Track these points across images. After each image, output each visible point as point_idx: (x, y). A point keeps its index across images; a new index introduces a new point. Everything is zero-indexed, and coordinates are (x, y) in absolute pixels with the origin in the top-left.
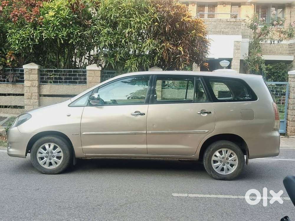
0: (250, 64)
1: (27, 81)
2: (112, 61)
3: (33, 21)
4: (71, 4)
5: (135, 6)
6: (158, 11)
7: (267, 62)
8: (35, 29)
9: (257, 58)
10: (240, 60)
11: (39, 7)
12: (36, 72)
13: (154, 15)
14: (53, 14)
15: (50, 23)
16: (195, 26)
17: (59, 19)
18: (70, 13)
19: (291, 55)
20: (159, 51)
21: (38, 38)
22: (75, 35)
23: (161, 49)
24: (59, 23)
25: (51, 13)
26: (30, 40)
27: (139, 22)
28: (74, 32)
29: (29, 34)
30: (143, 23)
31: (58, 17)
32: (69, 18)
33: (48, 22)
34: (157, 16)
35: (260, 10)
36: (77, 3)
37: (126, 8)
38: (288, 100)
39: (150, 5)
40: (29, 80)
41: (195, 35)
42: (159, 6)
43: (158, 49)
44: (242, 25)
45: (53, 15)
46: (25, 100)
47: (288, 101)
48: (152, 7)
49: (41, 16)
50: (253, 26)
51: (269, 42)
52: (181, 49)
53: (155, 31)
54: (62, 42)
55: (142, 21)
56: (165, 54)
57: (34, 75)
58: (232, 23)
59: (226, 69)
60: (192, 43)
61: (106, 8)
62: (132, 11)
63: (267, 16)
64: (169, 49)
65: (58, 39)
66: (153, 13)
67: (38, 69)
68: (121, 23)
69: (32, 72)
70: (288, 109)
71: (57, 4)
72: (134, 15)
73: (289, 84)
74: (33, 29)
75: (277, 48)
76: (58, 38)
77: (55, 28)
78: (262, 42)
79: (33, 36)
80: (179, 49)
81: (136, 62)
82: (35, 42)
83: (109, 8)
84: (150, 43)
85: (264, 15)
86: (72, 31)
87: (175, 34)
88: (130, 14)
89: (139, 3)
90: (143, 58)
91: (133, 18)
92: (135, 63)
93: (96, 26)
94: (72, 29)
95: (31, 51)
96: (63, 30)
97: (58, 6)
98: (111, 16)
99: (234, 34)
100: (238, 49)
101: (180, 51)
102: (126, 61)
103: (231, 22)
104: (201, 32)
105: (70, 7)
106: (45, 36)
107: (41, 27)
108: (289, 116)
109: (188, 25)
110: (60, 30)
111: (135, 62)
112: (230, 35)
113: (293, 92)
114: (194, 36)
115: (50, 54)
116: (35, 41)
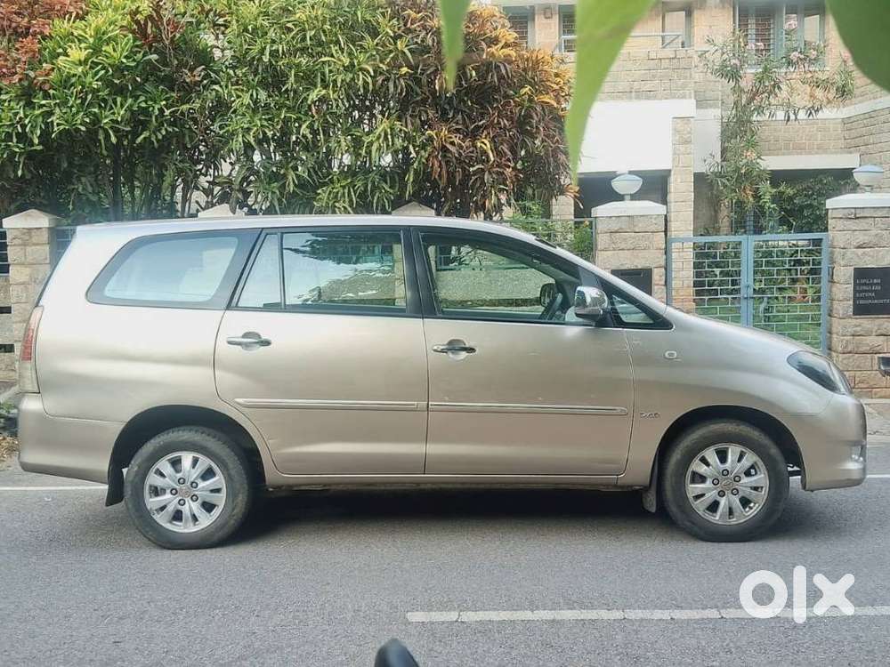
0: (725, 186)
1: (18, 268)
2: (273, 193)
3: (20, 80)
4: (137, 22)
5: (335, 18)
6: (408, 31)
7: (777, 177)
8: (30, 104)
9: (747, 165)
10: (695, 174)
11: (39, 37)
12: (45, 236)
13: (396, 44)
14: (83, 55)
15: (72, 85)
16: (530, 73)
17: (102, 69)
18: (136, 49)
19: (851, 153)
20: (417, 153)
21: (39, 132)
22: (156, 116)
23: (423, 147)
24: (100, 83)
25: (77, 53)
26: (15, 140)
27: (348, 66)
28: (151, 109)
29: (10, 120)
30: (361, 69)
31: (97, 64)
32: (133, 64)
33: (66, 83)
34: (406, 46)
35: (752, 21)
36: (155, 18)
37: (307, 26)
38: (831, 287)
39: (383, 14)
40: (23, 264)
41: (531, 100)
42: (413, 15)
43: (414, 149)
44: (696, 66)
45: (83, 59)
46: (14, 326)
47: (831, 292)
48: (388, 18)
49: (44, 65)
50: (729, 69)
51: (781, 115)
52: (485, 145)
53: (401, 94)
54: (114, 140)
55: (359, 63)
56: (437, 164)
57: (38, 247)
58: (665, 63)
59: (632, 200)
60: (523, 124)
61: (246, 30)
62: (326, 36)
63: (774, 39)
64: (448, 146)
65: (101, 131)
66: (391, 37)
67: (48, 228)
68: (293, 72)
69: (31, 237)
70: (830, 315)
71: (93, 25)
72: (332, 46)
73: (831, 238)
74: (22, 103)
75: (807, 133)
76: (100, 127)
77: (90, 97)
78: (759, 118)
79: (24, 126)
80: (479, 145)
81: (349, 191)
82: (32, 144)
83: (255, 29)
84: (389, 130)
85: (763, 36)
86: (143, 105)
87: (466, 99)
88: (320, 44)
89: (347, 9)
90: (370, 179)
91: (332, 56)
92: (346, 195)
93: (217, 87)
94: (142, 98)
95: (20, 173)
96: (115, 103)
97: (97, 30)
98: (262, 51)
99: (673, 97)
100: (687, 142)
101: (484, 152)
102: (319, 192)
103: (660, 59)
104: (547, 90)
105: (133, 32)
106: (58, 125)
107: (46, 96)
108: (834, 336)
109: (506, 70)
110: (106, 105)
111: (346, 191)
112: (661, 99)
113: (842, 263)
114: (526, 104)
115: (83, 179)
116: (31, 140)
